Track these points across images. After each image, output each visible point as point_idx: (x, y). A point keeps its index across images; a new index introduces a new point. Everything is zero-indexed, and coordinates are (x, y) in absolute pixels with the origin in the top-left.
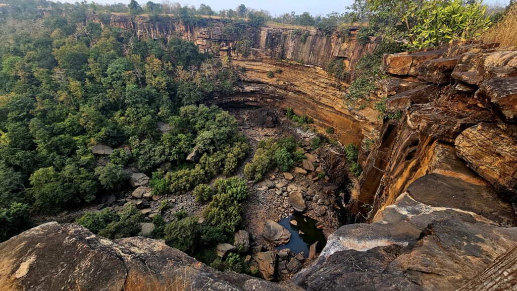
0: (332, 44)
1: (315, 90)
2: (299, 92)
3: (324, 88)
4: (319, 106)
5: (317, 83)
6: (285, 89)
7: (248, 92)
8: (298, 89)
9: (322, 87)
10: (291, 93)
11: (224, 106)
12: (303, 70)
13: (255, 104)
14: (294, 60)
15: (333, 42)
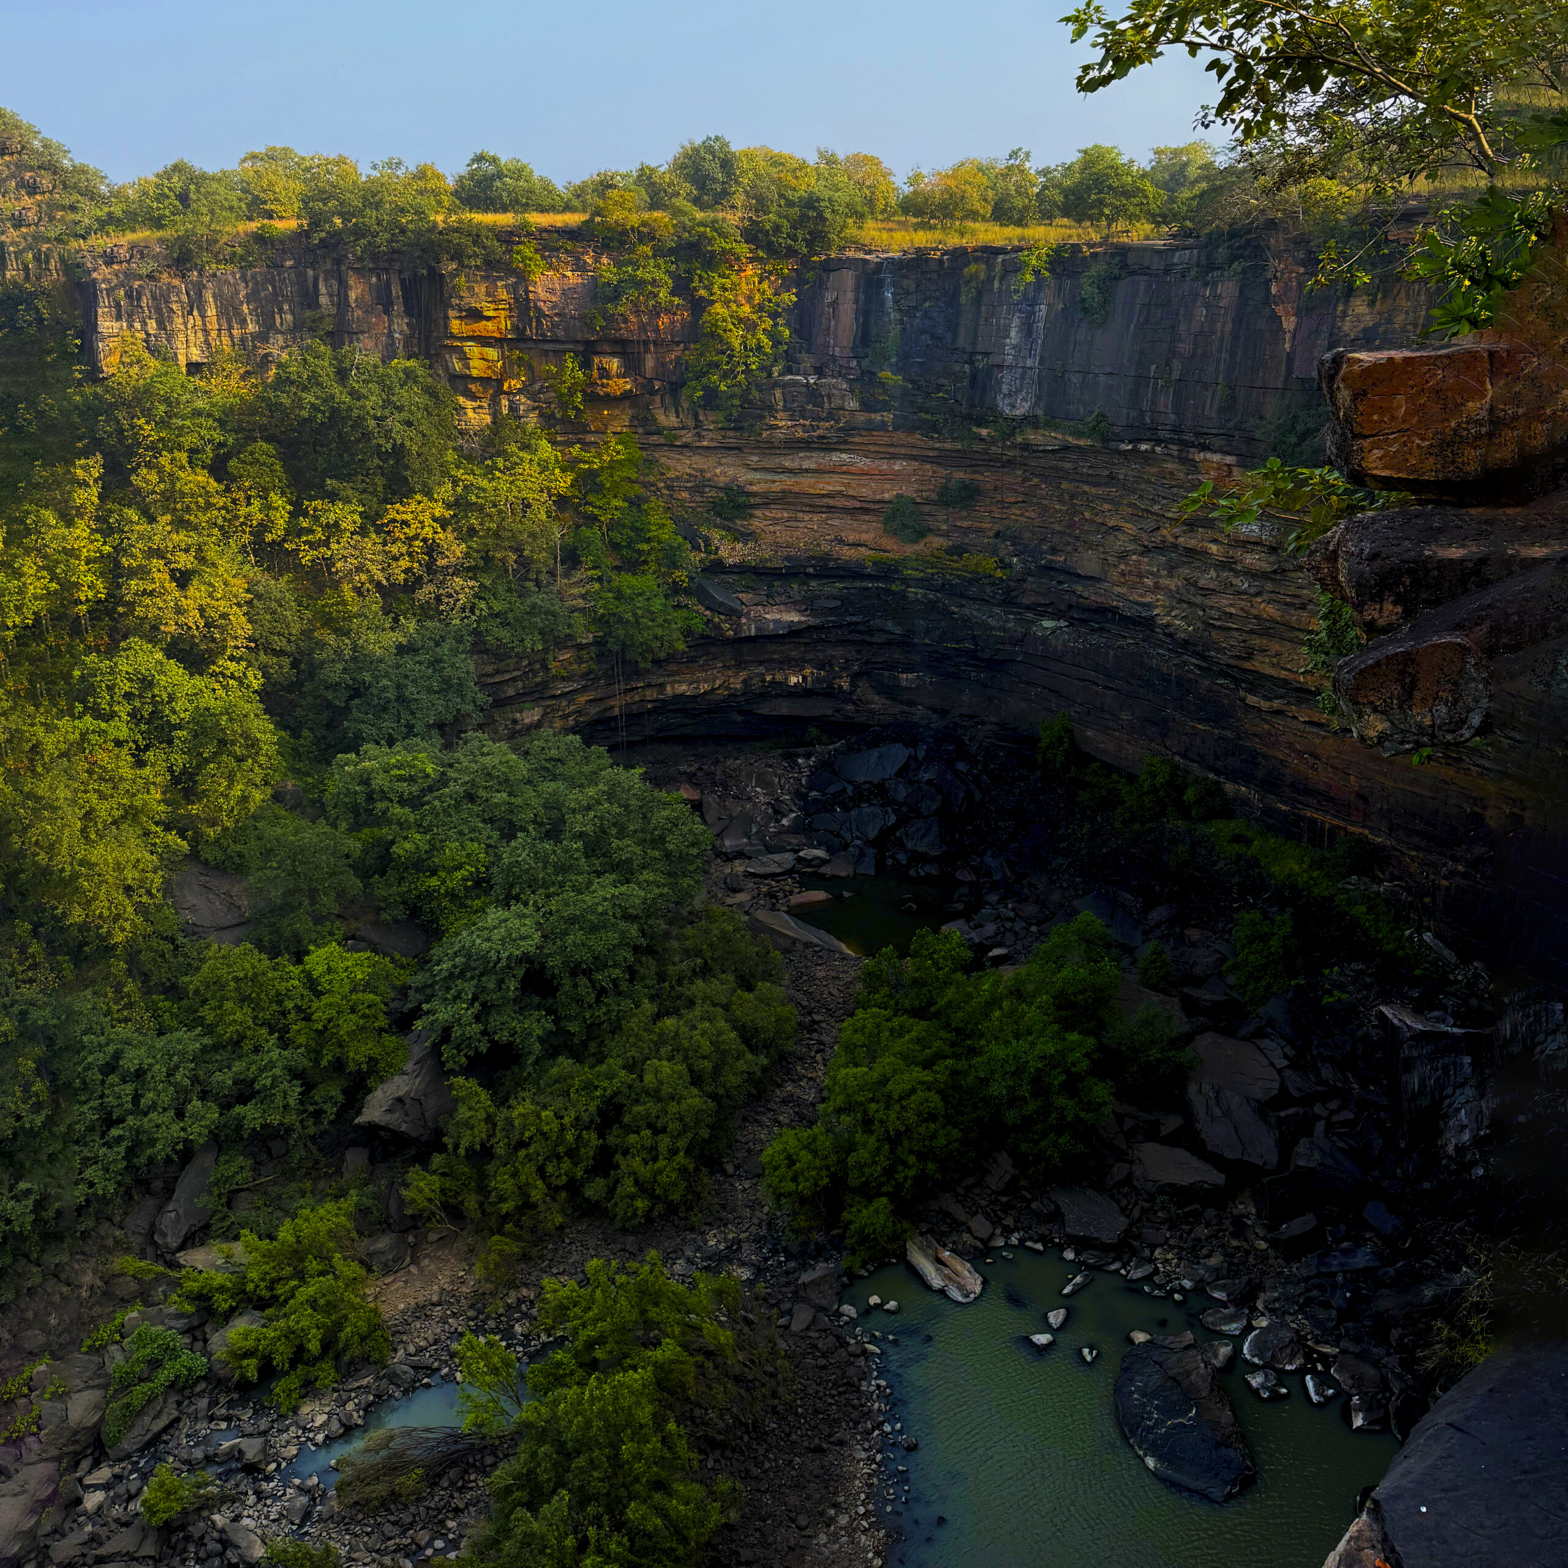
0: (1280, 310)
1: (1207, 592)
2: (1102, 611)
3: (1264, 576)
4: (1252, 700)
5: (1214, 548)
6: (1009, 602)
7: (773, 638)
8: (1092, 595)
9: (1250, 574)
10: (1048, 624)
11: (623, 736)
12: (1112, 477)
13: (821, 708)
14: (1051, 422)
15: (1278, 300)
